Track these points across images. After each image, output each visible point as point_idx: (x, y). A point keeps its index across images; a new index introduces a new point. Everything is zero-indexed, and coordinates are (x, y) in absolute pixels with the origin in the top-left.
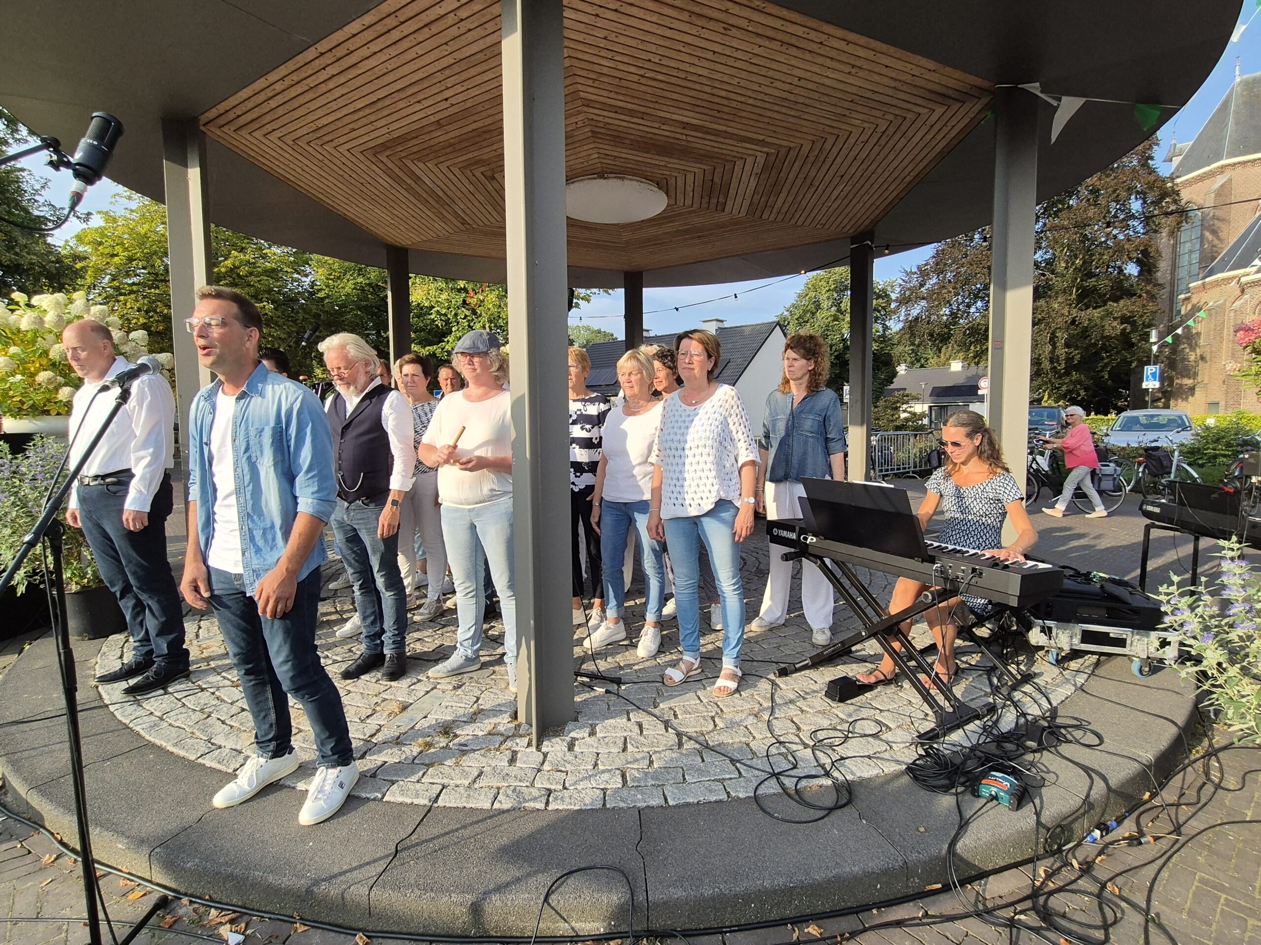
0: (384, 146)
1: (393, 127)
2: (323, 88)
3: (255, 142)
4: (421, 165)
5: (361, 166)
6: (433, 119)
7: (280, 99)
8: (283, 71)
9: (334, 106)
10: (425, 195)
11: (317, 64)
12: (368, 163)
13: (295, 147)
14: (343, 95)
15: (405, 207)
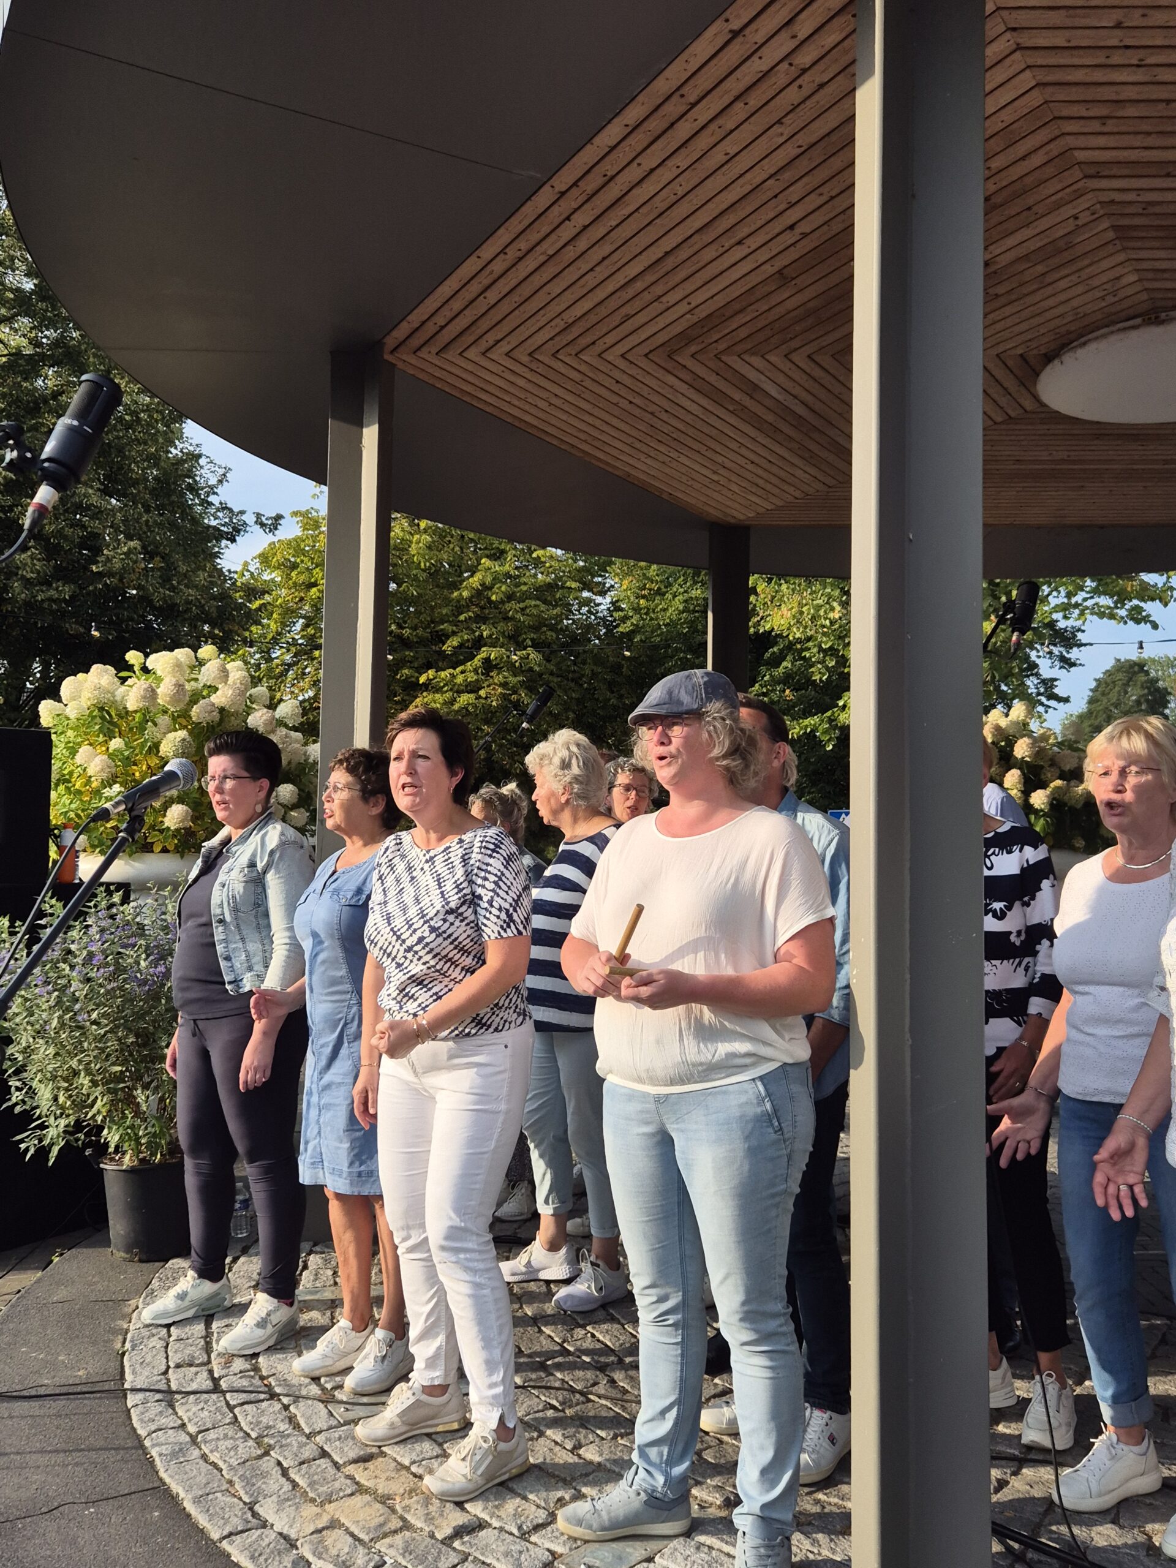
0: (686, 338)
1: (696, 300)
2: (570, 253)
3: (470, 367)
4: (756, 361)
5: (648, 380)
6: (769, 269)
7: (503, 286)
8: (503, 236)
9: (591, 280)
10: (770, 418)
11: (556, 214)
12: (660, 373)
13: (534, 366)
14: (604, 259)
15: (734, 445)
